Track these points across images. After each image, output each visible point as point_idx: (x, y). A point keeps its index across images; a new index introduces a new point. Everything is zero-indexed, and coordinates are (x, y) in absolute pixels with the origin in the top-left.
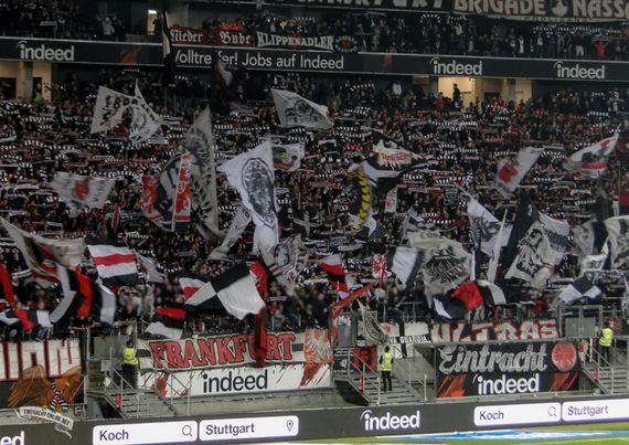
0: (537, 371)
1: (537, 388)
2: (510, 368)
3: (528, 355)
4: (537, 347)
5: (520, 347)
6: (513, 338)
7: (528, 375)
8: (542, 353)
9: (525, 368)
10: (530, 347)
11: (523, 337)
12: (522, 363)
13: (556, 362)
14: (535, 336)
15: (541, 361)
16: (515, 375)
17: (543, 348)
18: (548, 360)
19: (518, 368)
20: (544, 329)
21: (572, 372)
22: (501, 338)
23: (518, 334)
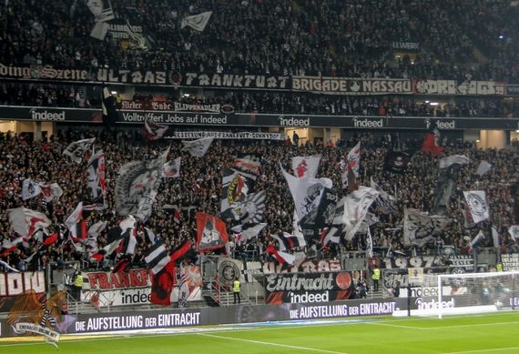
0: (327, 289)
1: (327, 300)
2: (311, 288)
3: (321, 279)
4: (327, 275)
5: (317, 275)
6: (314, 270)
7: (322, 292)
8: (331, 279)
9: (320, 287)
10: (323, 275)
11: (320, 270)
12: (318, 284)
13: (339, 284)
14: (327, 269)
15: (329, 284)
16: (314, 292)
17: (331, 276)
18: (334, 283)
19: (315, 287)
20: (332, 265)
21: (349, 290)
22: (307, 270)
23: (317, 268)
